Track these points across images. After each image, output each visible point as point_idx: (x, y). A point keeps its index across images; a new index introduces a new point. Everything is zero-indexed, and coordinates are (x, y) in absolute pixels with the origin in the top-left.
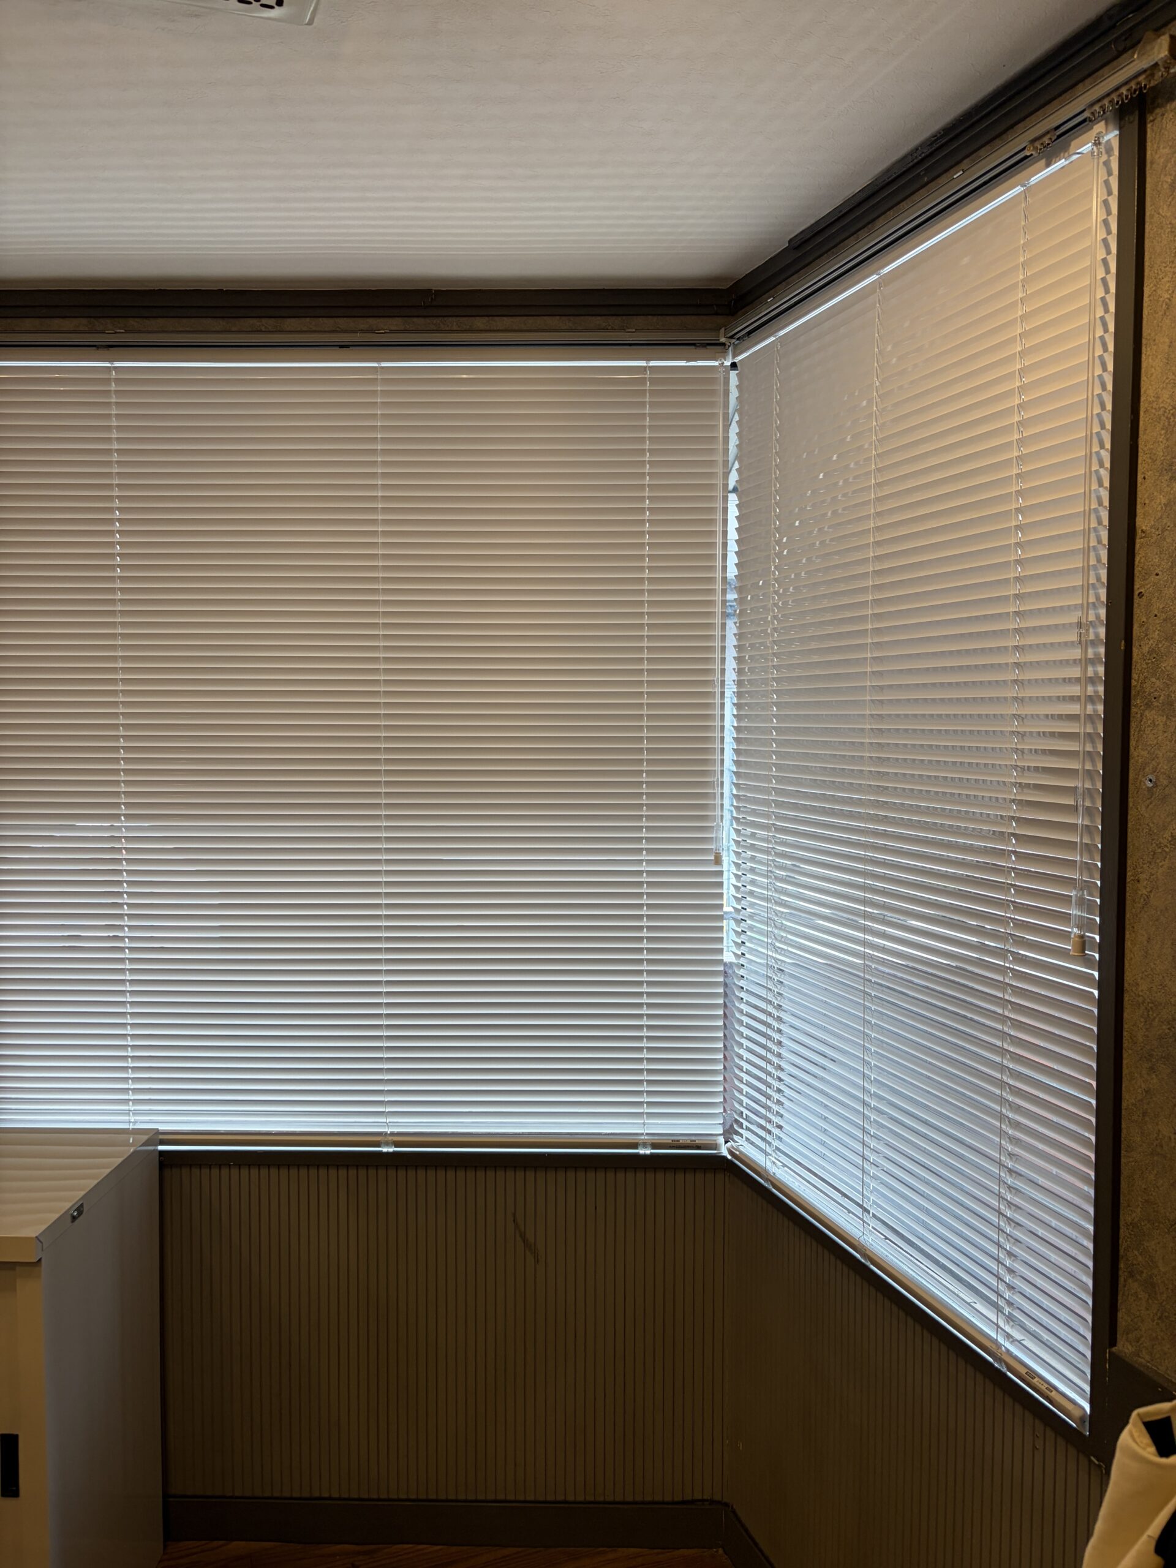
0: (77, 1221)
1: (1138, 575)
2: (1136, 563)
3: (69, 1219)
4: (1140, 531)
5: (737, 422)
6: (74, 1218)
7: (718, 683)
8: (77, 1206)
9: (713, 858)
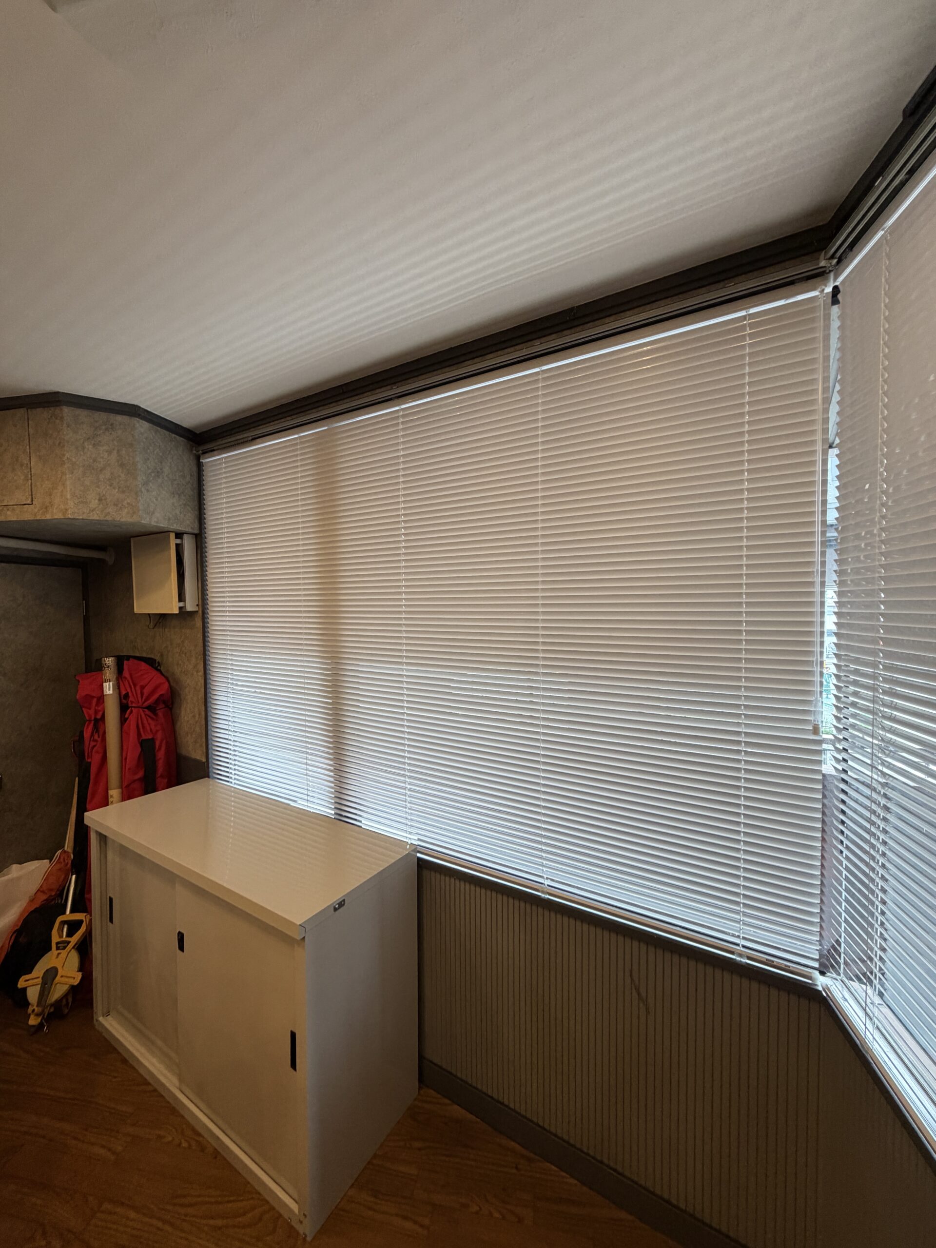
0: (337, 912)
3: (332, 909)
5: (838, 392)
6: (335, 909)
7: (818, 573)
8: (338, 902)
9: (811, 728)
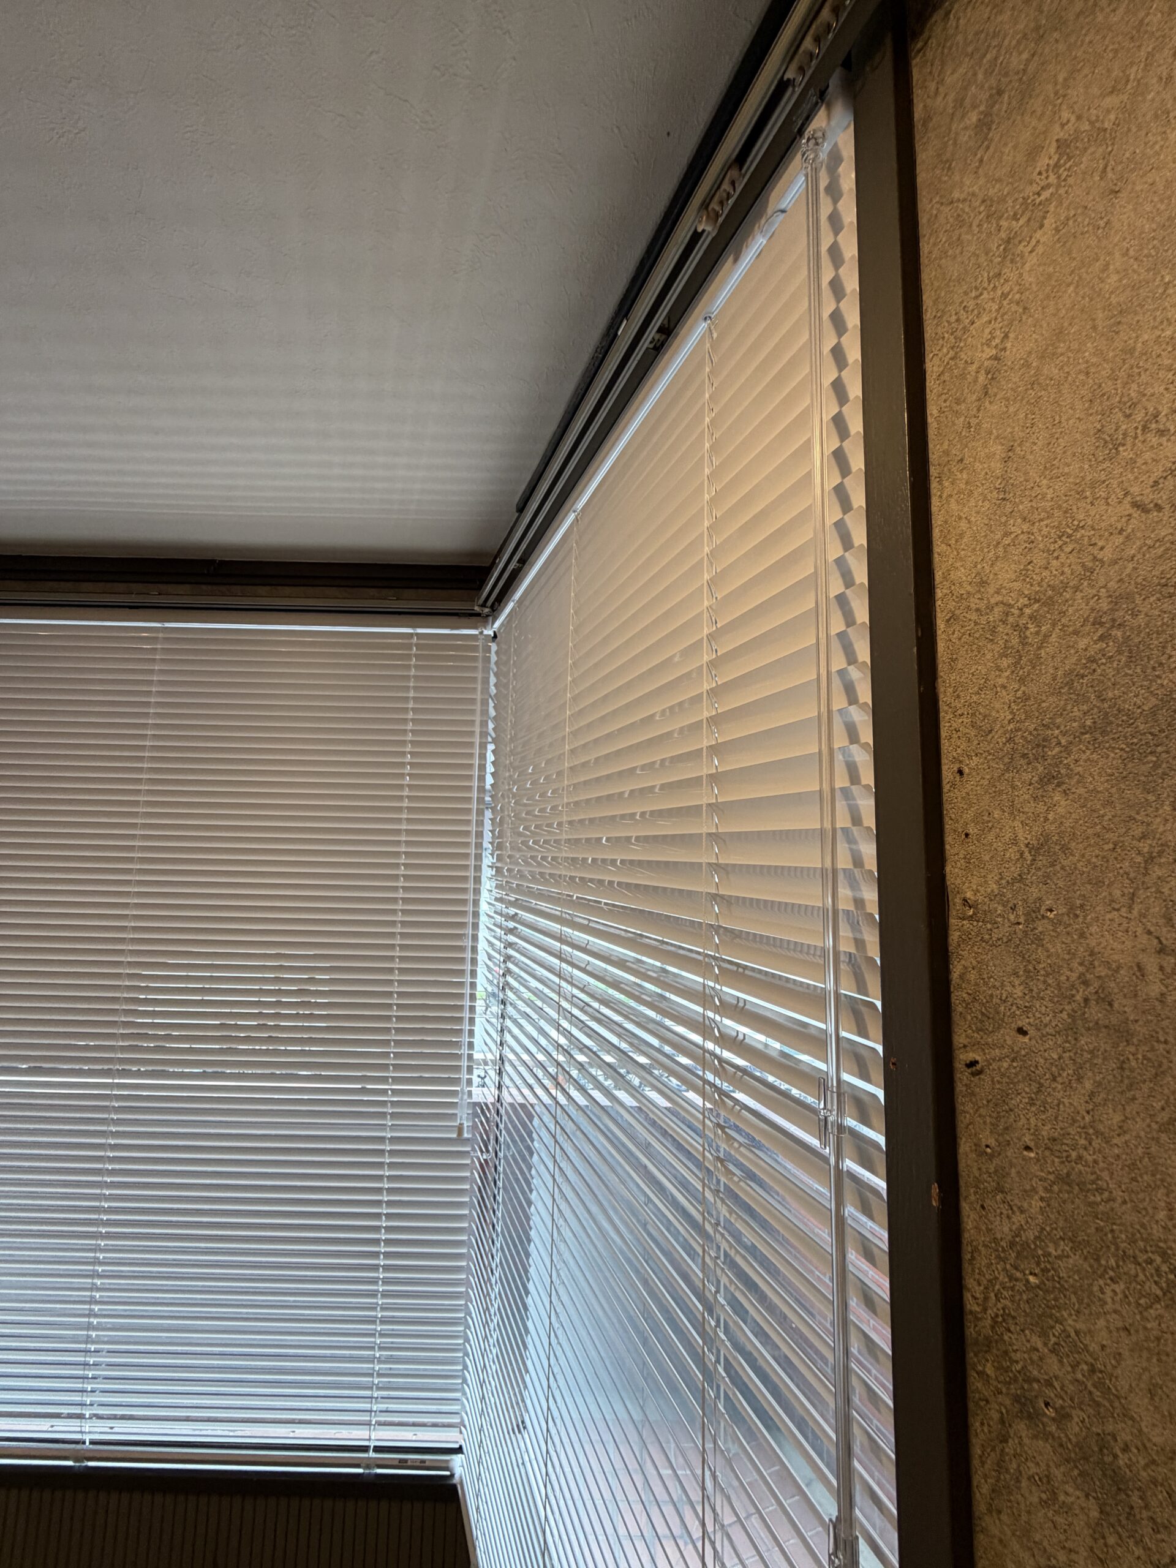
1: (960, 1009)
2: (955, 976)
4: (958, 900)
